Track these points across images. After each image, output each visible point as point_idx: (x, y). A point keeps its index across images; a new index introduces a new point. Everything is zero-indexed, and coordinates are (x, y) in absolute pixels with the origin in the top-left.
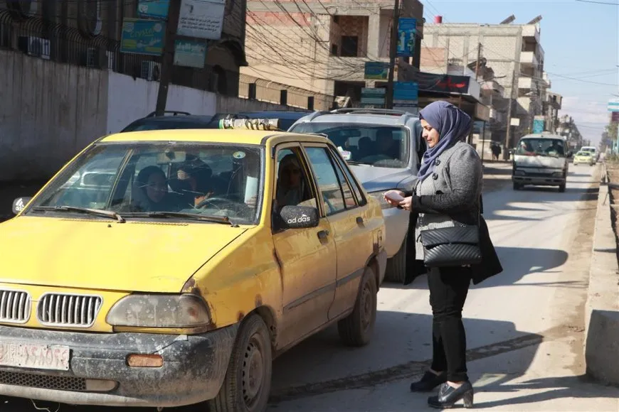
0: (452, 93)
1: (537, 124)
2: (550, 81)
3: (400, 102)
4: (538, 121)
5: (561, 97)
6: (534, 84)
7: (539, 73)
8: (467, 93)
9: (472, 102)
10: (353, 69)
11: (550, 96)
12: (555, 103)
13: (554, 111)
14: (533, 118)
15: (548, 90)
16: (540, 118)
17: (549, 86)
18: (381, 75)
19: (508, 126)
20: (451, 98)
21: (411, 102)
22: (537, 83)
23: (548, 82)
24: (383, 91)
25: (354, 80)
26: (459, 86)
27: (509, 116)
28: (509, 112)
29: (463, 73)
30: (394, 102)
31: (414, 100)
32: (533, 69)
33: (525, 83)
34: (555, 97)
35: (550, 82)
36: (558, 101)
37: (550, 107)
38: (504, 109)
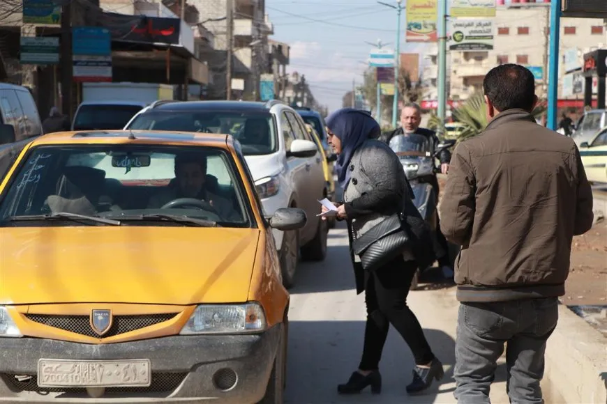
0: (156, 44)
1: (264, 87)
2: (272, 25)
3: (84, 58)
4: (266, 83)
5: (289, 48)
6: (255, 28)
7: (260, 13)
8: (178, 43)
9: (183, 57)
10: (11, 7)
11: (273, 46)
12: (280, 55)
13: (281, 67)
14: (259, 77)
15: (270, 37)
16: (266, 77)
17: (272, 33)
18: (50, 16)
19: (229, 90)
20: (155, 51)
21: (101, 59)
22: (259, 25)
23: (270, 26)
24: (55, 41)
25: (12, 25)
26: (165, 33)
27: (229, 75)
28: (229, 70)
29: (158, 14)
30: (74, 58)
31: (106, 55)
32: (252, 7)
33: (244, 27)
34: (280, 47)
35: (273, 28)
36: (284, 51)
37: (275, 61)
38: (220, 66)
